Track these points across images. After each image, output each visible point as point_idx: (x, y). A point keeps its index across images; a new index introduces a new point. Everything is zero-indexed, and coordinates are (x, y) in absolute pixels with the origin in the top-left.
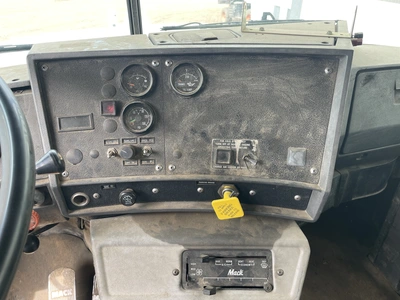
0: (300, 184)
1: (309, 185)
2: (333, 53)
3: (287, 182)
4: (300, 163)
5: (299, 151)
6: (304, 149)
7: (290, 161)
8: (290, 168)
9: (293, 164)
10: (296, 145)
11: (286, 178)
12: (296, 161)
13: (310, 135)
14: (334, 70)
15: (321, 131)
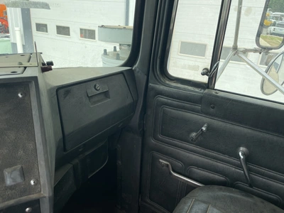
0: (25, 198)
1: (34, 196)
2: (21, 81)
3: (12, 202)
4: (19, 180)
5: (15, 170)
6: (19, 167)
7: (9, 182)
8: (11, 188)
9: (13, 184)
10: (10, 165)
11: (10, 198)
12: (14, 179)
13: (21, 152)
14: (27, 93)
15: (31, 146)
